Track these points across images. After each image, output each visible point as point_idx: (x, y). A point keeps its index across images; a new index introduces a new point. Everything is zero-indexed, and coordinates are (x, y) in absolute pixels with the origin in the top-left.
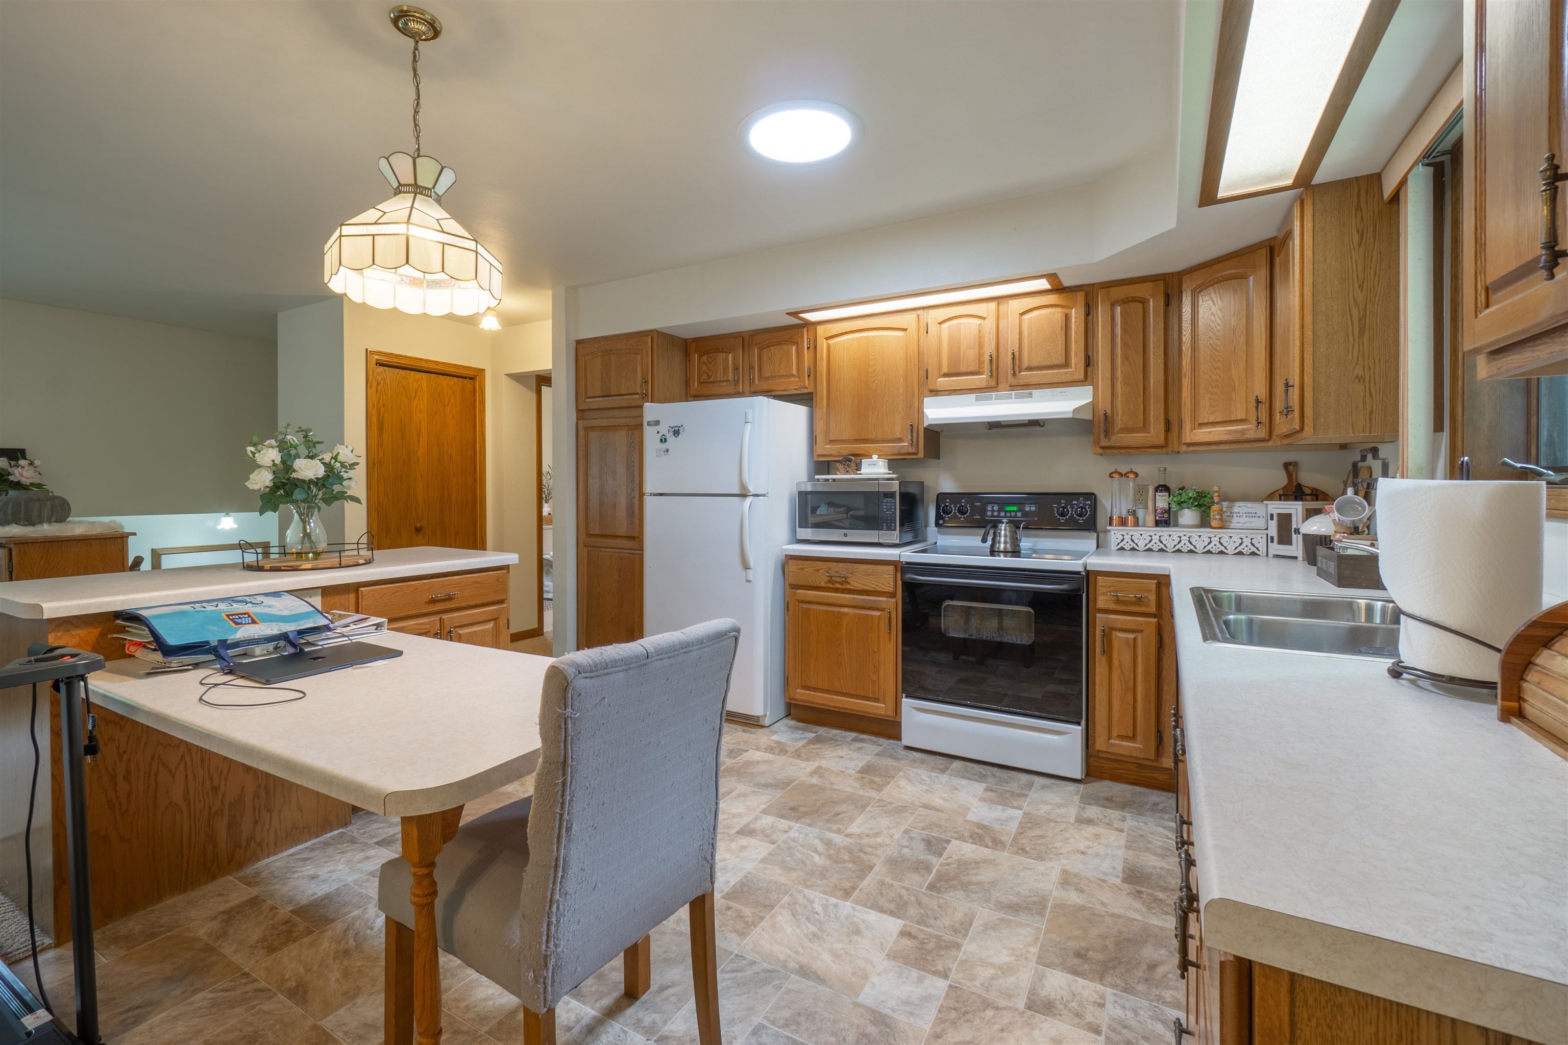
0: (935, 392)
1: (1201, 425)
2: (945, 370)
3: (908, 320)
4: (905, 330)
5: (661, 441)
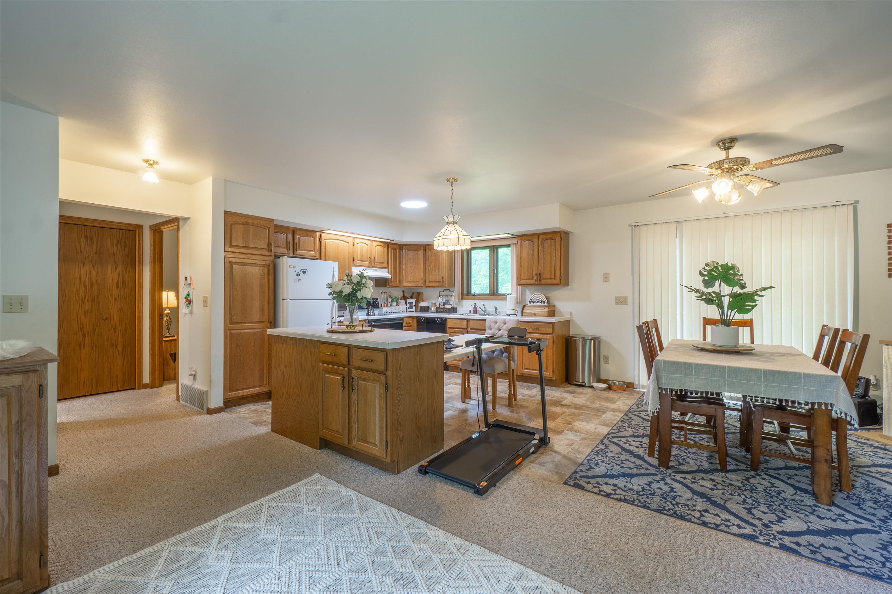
0: (356, 266)
1: (407, 282)
2: (359, 259)
3: (350, 240)
4: (349, 243)
5: (297, 275)
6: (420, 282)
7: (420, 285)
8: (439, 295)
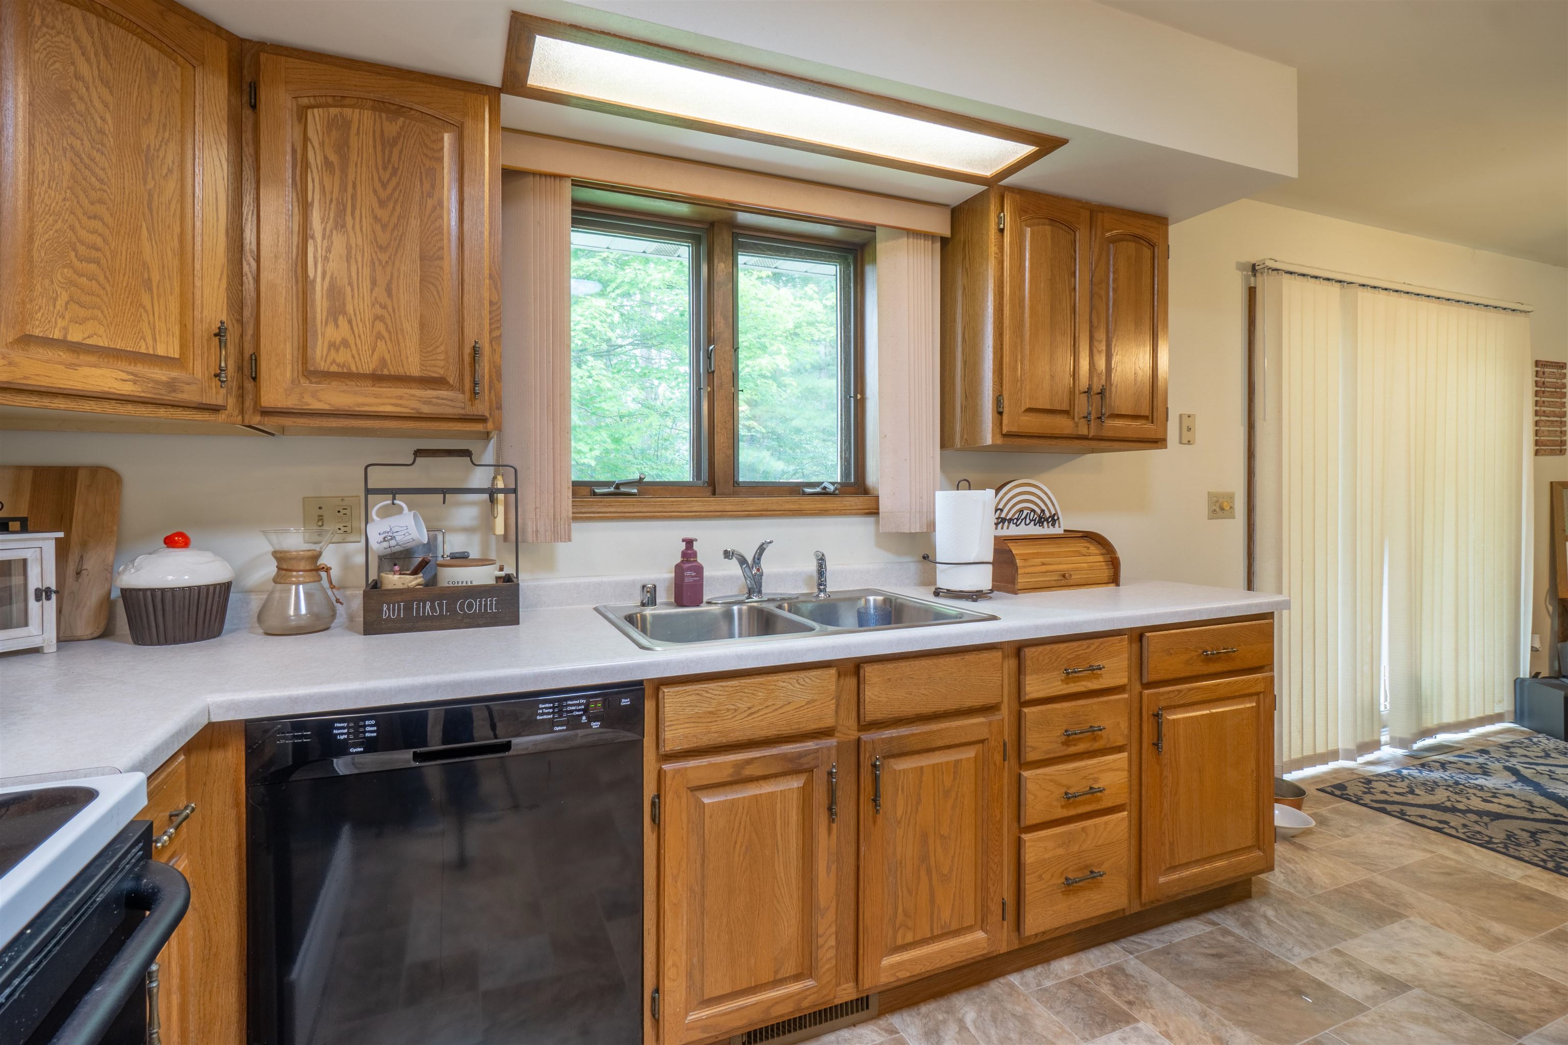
6: (200, 369)
7: (190, 395)
8: (368, 491)
